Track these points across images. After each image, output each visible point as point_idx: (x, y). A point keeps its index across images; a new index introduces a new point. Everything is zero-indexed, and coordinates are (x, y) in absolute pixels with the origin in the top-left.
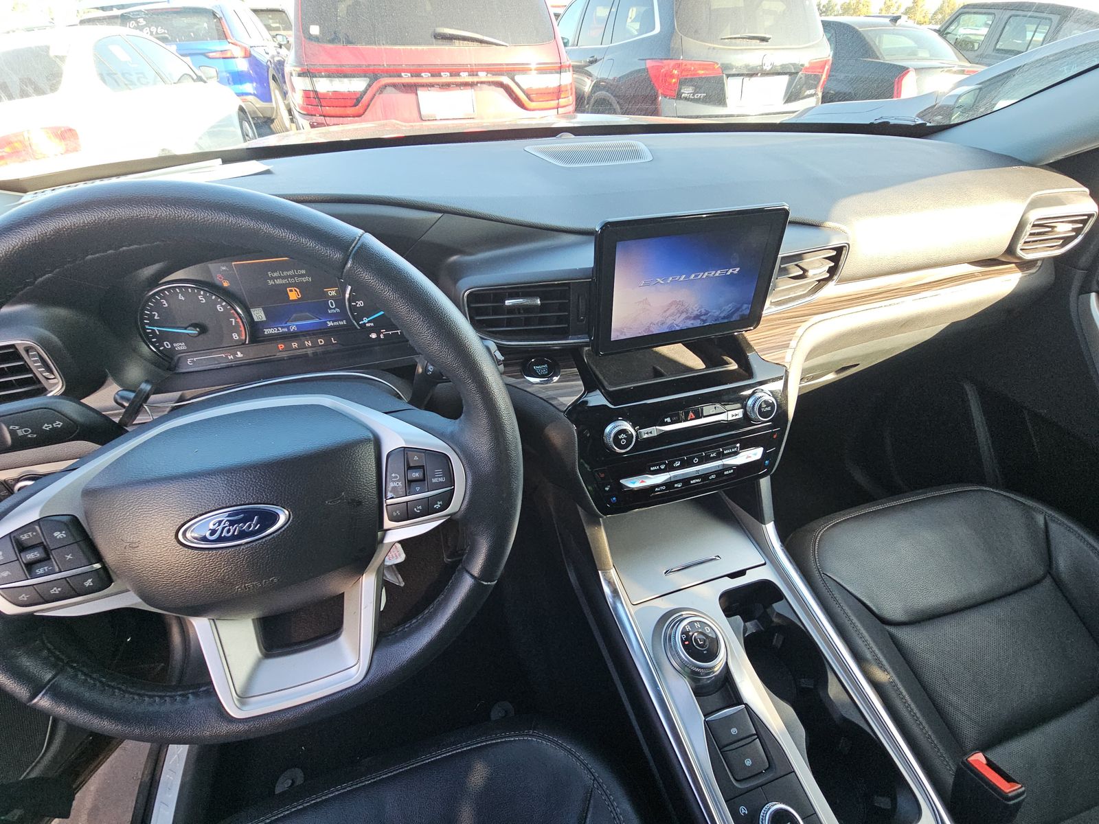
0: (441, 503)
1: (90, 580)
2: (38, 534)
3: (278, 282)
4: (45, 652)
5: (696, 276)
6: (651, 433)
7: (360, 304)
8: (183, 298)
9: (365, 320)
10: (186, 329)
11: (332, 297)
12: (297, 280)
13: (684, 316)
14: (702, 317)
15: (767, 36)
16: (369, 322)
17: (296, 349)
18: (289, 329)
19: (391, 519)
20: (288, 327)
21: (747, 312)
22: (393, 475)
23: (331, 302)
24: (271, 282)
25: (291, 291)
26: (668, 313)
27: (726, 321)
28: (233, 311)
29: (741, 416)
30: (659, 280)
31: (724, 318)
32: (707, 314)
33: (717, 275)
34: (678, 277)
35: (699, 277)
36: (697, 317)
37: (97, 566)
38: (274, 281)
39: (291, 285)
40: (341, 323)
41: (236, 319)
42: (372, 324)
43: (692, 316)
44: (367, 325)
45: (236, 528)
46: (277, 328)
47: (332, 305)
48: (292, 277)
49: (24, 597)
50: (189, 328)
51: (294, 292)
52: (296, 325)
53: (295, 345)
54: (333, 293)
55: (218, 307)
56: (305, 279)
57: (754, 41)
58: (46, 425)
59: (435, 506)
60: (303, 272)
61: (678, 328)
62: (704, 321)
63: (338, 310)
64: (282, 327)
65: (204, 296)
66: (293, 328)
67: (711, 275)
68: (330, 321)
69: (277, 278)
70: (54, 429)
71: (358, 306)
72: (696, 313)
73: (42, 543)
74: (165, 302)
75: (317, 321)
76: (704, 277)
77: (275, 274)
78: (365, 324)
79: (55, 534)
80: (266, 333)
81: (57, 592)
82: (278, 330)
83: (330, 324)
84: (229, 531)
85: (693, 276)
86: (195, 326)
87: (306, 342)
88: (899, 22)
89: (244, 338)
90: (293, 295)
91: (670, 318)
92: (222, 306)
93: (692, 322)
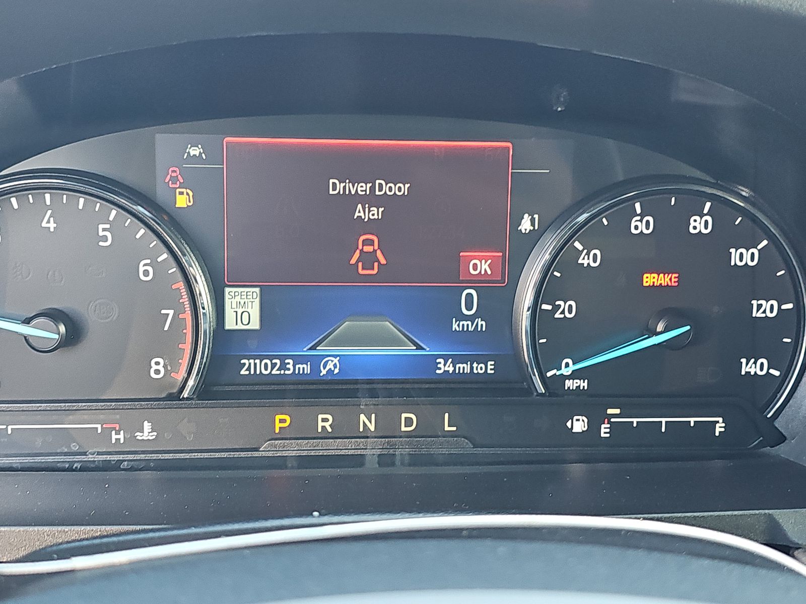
7: (567, 309)
8: (52, 226)
9: (568, 367)
10: (27, 321)
11: (477, 281)
16: (574, 375)
17: (325, 436)
18: (315, 369)
20: (315, 360)
23: (468, 296)
28: (180, 284)
40: (479, 368)
41: (179, 309)
42: (584, 384)
44: (569, 384)
46: (282, 358)
47: (469, 307)
50: (41, 320)
52: (342, 358)
53: (325, 421)
54: (485, 267)
55: (143, 266)
63: (481, 324)
64: (297, 359)
65: (114, 228)
66: (331, 366)
68: (446, 358)
71: (557, 315)
75: (410, 350)
78: (564, 378)
80: (244, 371)
82: (284, 366)
83: (444, 367)
86: (55, 315)
87: (363, 417)
89: (181, 377)
92: (153, 263)
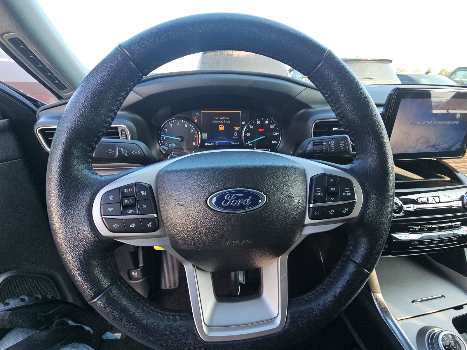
0: (347, 209)
1: (151, 223)
2: (133, 190)
3: (217, 122)
4: (109, 268)
5: (437, 123)
6: (410, 207)
7: (249, 134)
8: (179, 124)
9: (249, 142)
11: (237, 131)
12: (224, 122)
13: (427, 145)
14: (436, 147)
15: (372, 77)
16: (250, 143)
19: (311, 218)
20: (215, 143)
21: (459, 147)
22: (318, 189)
23: (236, 133)
24: (214, 122)
25: (221, 126)
26: (419, 142)
27: (448, 151)
28: (196, 132)
29: (461, 205)
30: (418, 122)
31: (447, 149)
32: (439, 145)
33: (448, 123)
34: (428, 122)
35: (439, 123)
36: (433, 146)
37: (155, 216)
38: (215, 122)
39: (221, 124)
40: (237, 143)
41: (196, 136)
42: (251, 145)
43: (431, 145)
44: (249, 145)
45: (239, 201)
47: (236, 135)
48: (223, 120)
49: (115, 226)
50: (178, 137)
51: (222, 127)
52: (219, 143)
54: (238, 129)
55: (191, 130)
56: (227, 122)
57: (367, 79)
58: (134, 151)
59: (343, 211)
60: (228, 118)
61: (422, 152)
62: (437, 149)
63: (237, 137)
64: (213, 143)
65: (187, 124)
66: (217, 143)
67: (445, 123)
69: (217, 120)
70: (136, 154)
71: (247, 135)
72: (434, 144)
73: (135, 196)
74: (171, 126)
75: (228, 141)
76: (441, 123)
77: (217, 118)
78: (248, 144)
79: (142, 192)
80: (205, 145)
81: (133, 227)
82: (211, 144)
83: (233, 143)
84: (234, 202)
85: (436, 122)
86: (180, 137)
88: (429, 74)
89: (197, 145)
90: (221, 128)
91: (420, 145)
92: (193, 129)
93: (430, 149)
